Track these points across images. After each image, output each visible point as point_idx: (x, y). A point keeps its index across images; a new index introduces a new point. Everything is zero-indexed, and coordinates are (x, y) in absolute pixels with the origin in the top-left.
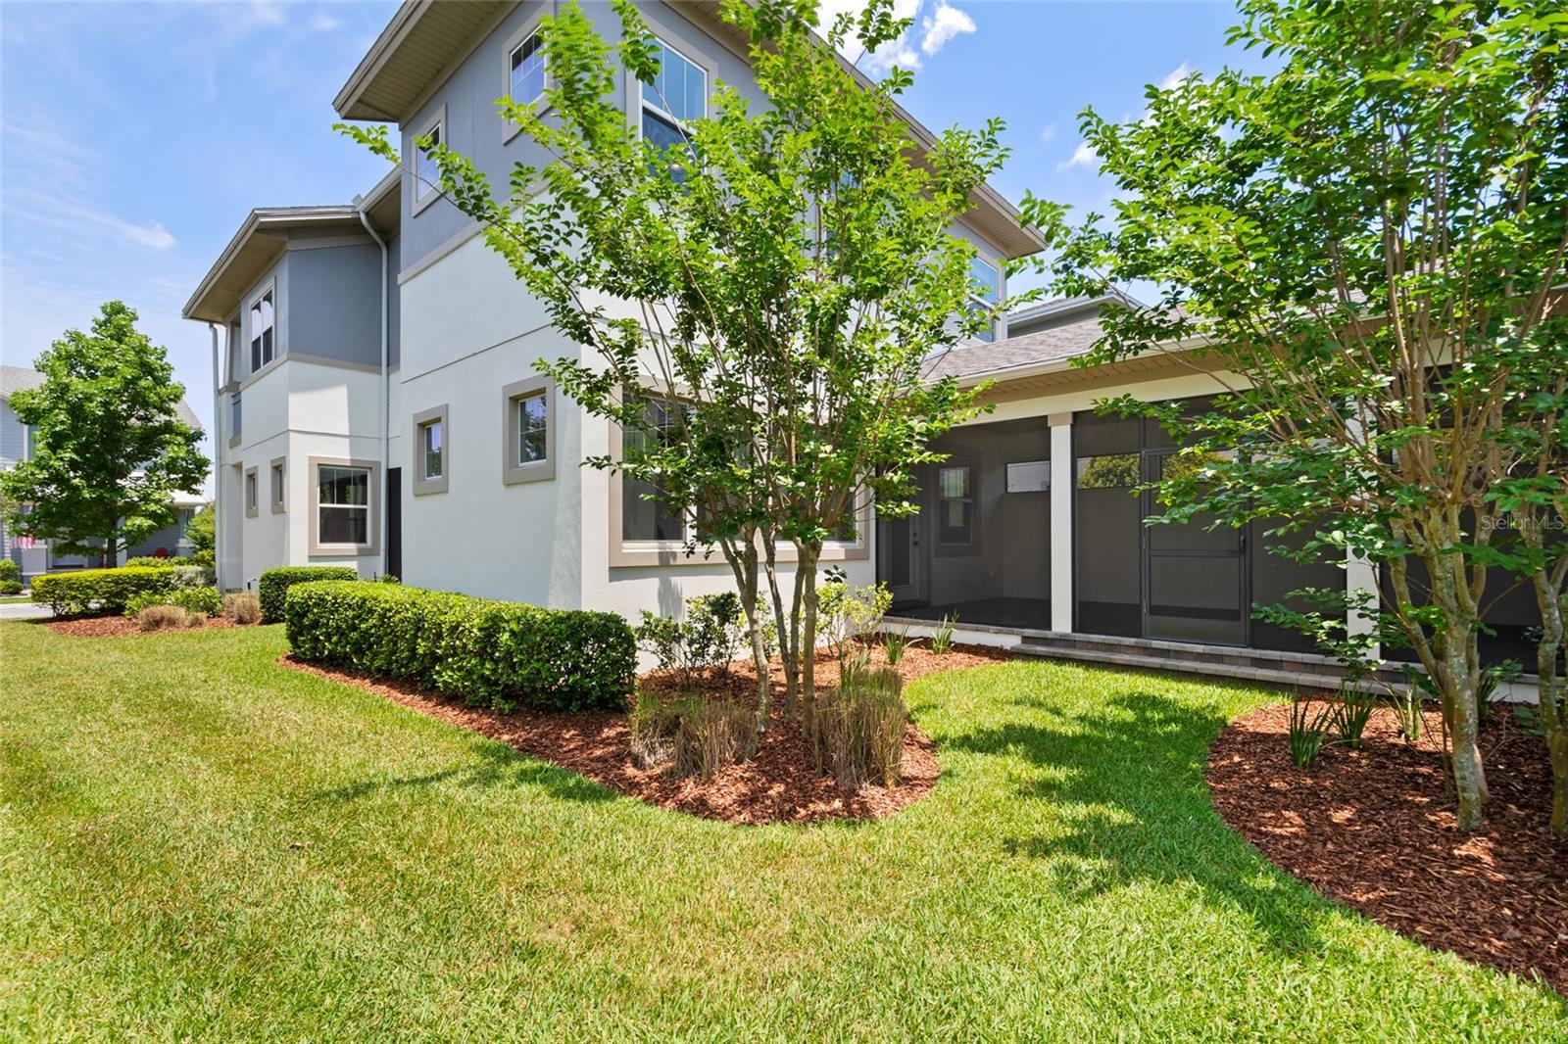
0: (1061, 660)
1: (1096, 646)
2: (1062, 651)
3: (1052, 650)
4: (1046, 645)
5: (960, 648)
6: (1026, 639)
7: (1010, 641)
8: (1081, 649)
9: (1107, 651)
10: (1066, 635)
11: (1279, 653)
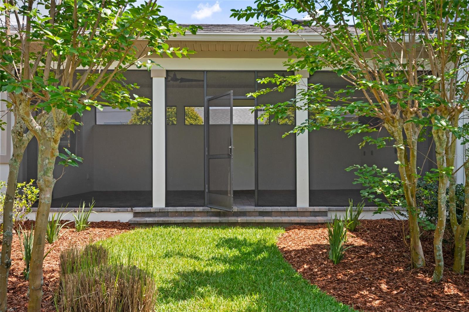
0: (166, 224)
1: (181, 214)
2: (162, 219)
3: (156, 219)
4: (150, 217)
5: (94, 225)
6: (136, 214)
7: (126, 217)
8: (172, 217)
9: (187, 216)
10: (163, 209)
11: (270, 208)
